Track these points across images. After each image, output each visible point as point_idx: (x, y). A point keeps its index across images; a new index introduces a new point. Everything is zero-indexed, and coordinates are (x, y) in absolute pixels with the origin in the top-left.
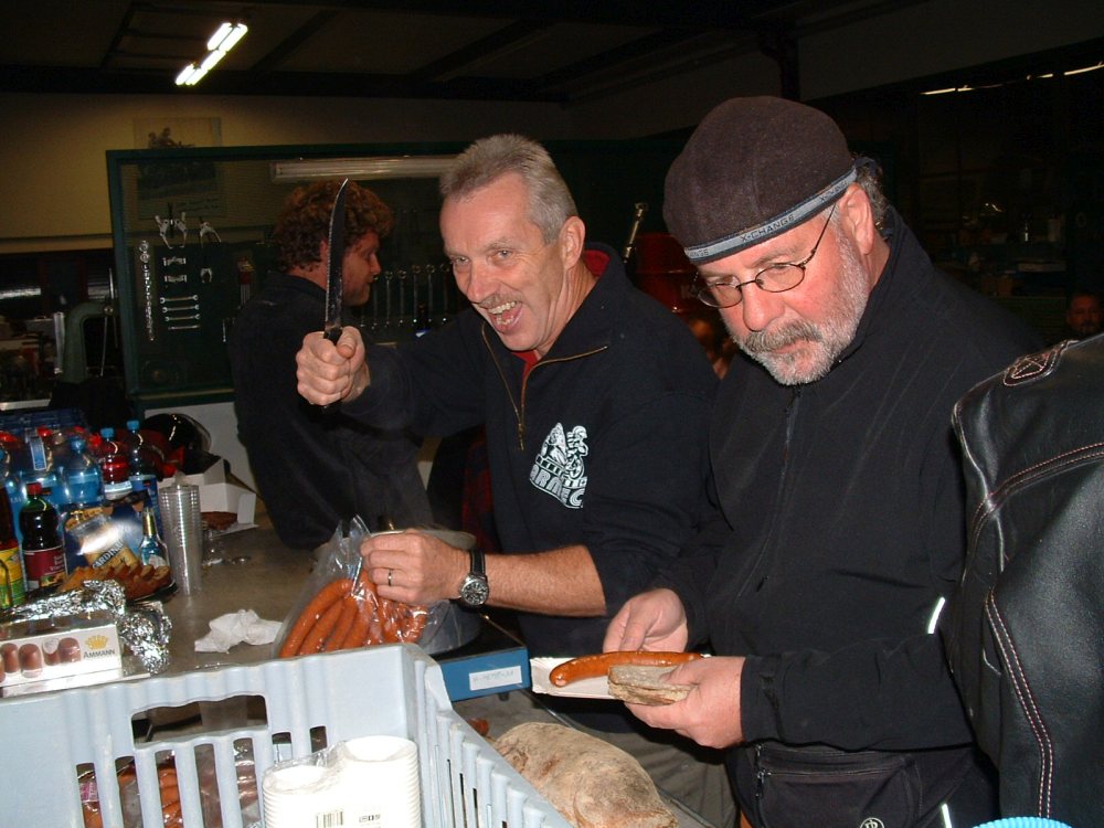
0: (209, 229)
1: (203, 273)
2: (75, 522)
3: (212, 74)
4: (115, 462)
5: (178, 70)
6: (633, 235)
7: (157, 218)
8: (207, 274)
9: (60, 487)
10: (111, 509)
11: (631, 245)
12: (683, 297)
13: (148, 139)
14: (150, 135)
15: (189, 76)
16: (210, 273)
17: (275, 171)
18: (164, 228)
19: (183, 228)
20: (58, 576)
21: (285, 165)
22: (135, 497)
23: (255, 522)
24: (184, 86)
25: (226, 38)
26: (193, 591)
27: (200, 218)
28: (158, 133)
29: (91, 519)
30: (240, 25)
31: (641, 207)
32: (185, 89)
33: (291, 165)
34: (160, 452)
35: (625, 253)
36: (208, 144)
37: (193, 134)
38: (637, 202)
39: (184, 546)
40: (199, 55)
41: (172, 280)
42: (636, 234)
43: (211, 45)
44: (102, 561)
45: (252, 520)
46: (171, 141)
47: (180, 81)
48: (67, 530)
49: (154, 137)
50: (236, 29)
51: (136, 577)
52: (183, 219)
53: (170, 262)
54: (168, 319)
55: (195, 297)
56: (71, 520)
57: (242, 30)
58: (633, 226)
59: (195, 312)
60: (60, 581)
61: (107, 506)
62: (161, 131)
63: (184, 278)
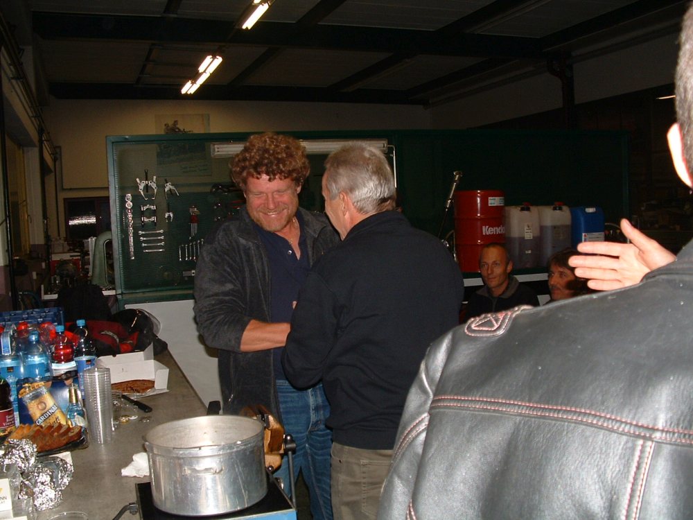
0: (172, 188)
1: (167, 216)
2: (25, 392)
3: (202, 86)
4: (65, 348)
5: (182, 85)
6: (452, 192)
7: (138, 180)
8: (169, 216)
9: (18, 367)
10: (50, 383)
11: (450, 199)
12: (484, 234)
13: (164, 127)
14: (165, 125)
15: (189, 88)
16: (172, 215)
17: (214, 149)
18: (141, 187)
19: (154, 186)
20: (9, 430)
21: (222, 146)
22: (69, 375)
23: (168, 388)
24: (186, 94)
25: (209, 65)
26: (105, 441)
27: (166, 180)
28: (171, 123)
29: (36, 389)
30: (218, 57)
31: (457, 174)
32: (187, 96)
33: (225, 146)
34: (115, 337)
35: (446, 205)
36: (202, 131)
37: (193, 124)
38: (455, 171)
39: (99, 410)
40: (195, 76)
41: (146, 220)
42: (454, 191)
43: (201, 69)
44: (43, 418)
45: (165, 386)
46: (178, 129)
47: (184, 91)
48: (20, 397)
49: (168, 126)
50: (216, 60)
51: (56, 434)
52: (154, 180)
53: (145, 208)
54: (144, 245)
55: (161, 231)
56: (22, 390)
57: (219, 60)
58: (452, 186)
59: (161, 241)
60: (10, 433)
61: (48, 381)
62: (173, 122)
63: (153, 219)
